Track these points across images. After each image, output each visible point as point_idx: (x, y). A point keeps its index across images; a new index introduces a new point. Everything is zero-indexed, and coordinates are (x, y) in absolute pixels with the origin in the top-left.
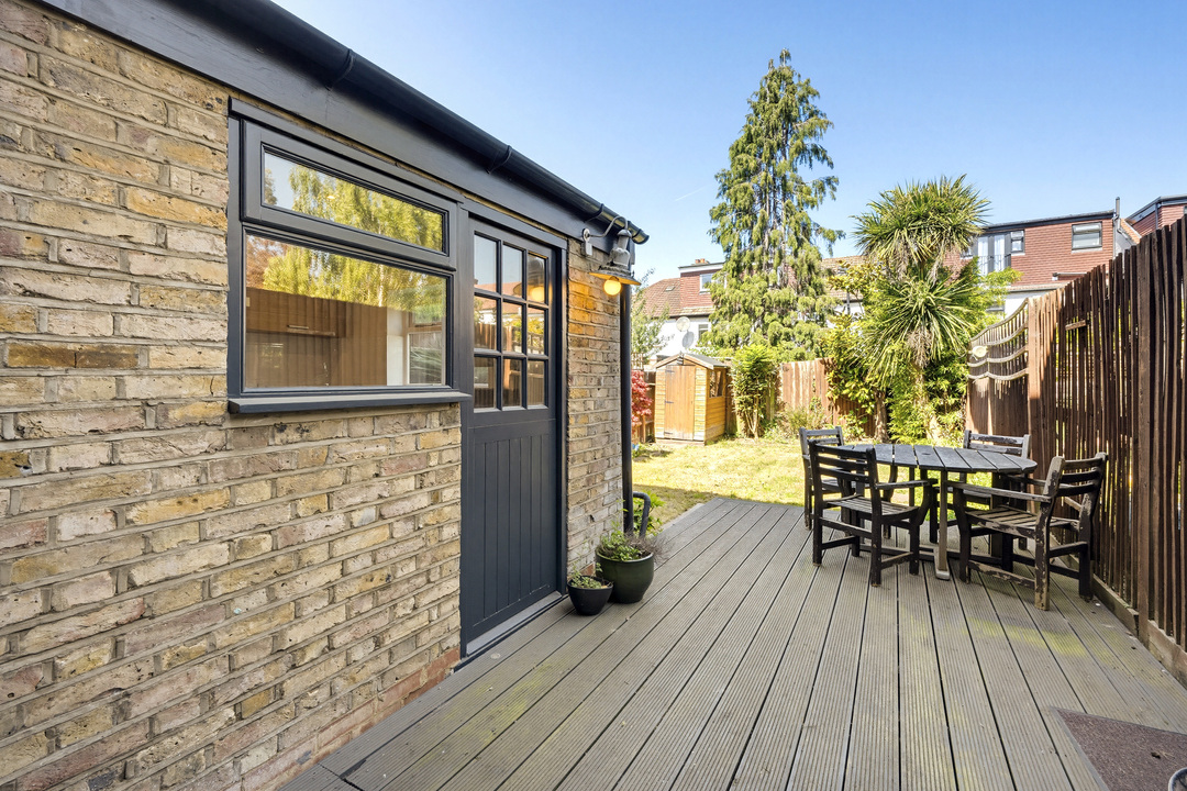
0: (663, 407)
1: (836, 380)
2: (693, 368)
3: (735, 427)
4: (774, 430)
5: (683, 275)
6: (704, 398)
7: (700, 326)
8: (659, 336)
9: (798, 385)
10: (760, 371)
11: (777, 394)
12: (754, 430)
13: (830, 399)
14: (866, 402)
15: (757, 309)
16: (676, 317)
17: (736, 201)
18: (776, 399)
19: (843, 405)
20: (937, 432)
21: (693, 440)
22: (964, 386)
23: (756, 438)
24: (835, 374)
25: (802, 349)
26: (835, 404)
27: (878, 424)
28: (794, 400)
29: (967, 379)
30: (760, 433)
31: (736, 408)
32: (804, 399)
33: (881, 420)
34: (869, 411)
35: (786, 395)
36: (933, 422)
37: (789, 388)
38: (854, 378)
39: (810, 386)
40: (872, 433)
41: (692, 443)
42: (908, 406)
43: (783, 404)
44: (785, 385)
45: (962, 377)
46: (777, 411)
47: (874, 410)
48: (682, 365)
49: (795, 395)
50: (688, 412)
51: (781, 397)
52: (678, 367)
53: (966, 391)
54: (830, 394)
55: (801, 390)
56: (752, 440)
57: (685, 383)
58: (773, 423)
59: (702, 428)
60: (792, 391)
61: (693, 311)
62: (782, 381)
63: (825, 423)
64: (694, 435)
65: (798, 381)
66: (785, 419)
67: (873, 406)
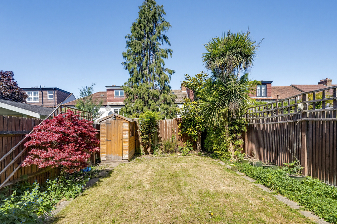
0: (105, 143)
1: (182, 127)
2: (121, 121)
3: (140, 150)
4: (157, 150)
5: (108, 90)
6: (128, 137)
7: (115, 110)
8: (99, 112)
9: (166, 130)
10: (152, 124)
11: (158, 134)
12: (149, 151)
13: (179, 135)
14: (194, 136)
15: (146, 97)
16: (105, 106)
17: (135, 49)
18: (157, 136)
19: (185, 138)
20: (232, 149)
21: (123, 160)
22: (245, 128)
23: (150, 154)
24: (182, 125)
25: (164, 115)
26: (181, 138)
27: (198, 145)
28: (165, 137)
29: (248, 125)
30: (152, 152)
31: (141, 141)
32: (169, 136)
33: (199, 143)
34: (195, 140)
35: (161, 134)
36: (231, 144)
37: (163, 131)
38: (191, 126)
39: (171, 130)
40: (195, 149)
41: (122, 161)
42: (223, 138)
43: (161, 138)
44: (161, 130)
45: (243, 125)
46: (158, 141)
47: (197, 140)
48: (116, 120)
49: (165, 134)
50: (119, 145)
51: (160, 136)
52: (113, 121)
53: (246, 130)
54: (179, 133)
55: (168, 132)
56: (149, 156)
57: (117, 130)
58: (157, 147)
59: (127, 153)
60: (164, 132)
61: (112, 103)
62: (160, 128)
63: (178, 146)
64: (123, 157)
65: (166, 127)
66: (162, 145)
67: (197, 138)
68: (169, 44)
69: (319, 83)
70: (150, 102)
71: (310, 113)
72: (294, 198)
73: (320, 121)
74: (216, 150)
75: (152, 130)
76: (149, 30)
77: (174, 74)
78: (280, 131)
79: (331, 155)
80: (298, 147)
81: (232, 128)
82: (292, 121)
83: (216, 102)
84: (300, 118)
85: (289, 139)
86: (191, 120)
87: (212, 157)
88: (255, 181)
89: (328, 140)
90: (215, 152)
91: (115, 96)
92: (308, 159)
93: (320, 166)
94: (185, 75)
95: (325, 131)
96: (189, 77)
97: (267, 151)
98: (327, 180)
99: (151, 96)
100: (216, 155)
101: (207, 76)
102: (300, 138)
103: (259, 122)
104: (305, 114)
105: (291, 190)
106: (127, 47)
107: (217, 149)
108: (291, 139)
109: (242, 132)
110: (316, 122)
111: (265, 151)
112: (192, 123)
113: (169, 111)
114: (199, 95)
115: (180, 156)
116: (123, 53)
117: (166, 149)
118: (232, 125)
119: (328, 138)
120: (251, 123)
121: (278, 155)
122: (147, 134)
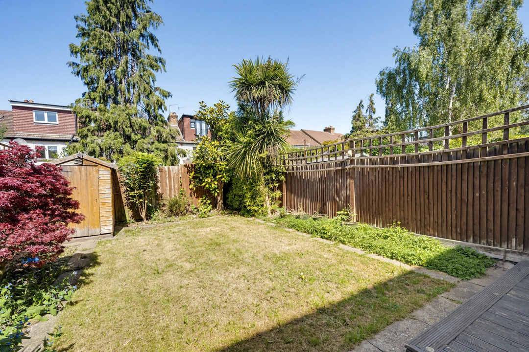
1: (195, 178)
2: (94, 168)
3: (124, 215)
4: (156, 214)
5: (14, 107)
9: (170, 182)
10: (148, 172)
11: (156, 188)
12: (143, 215)
13: (191, 189)
14: (215, 189)
18: (156, 192)
19: (199, 192)
20: (269, 203)
21: (101, 234)
22: (283, 177)
23: (145, 221)
24: (194, 174)
26: (194, 192)
27: (219, 201)
28: (168, 192)
29: (286, 173)
30: (148, 217)
31: (125, 201)
32: (174, 190)
33: (221, 199)
34: (216, 194)
35: (162, 189)
36: (267, 197)
37: (164, 184)
38: (209, 176)
39: (178, 182)
40: (214, 207)
41: (99, 238)
42: (259, 190)
43: (161, 194)
44: (162, 182)
45: (280, 173)
46: (158, 200)
47: (218, 194)
48: (82, 165)
49: (168, 188)
50: (92, 210)
51: (159, 191)
52: (76, 167)
53: (285, 179)
54: (191, 186)
55: (173, 185)
56: (144, 224)
57: (87, 183)
58: (156, 208)
59: (110, 223)
60: (166, 186)
61: (29, 135)
62: (159, 179)
63: (189, 205)
64: (102, 229)
65: (170, 178)
66: (164, 205)
67: (218, 192)
68: (159, 50)
69: (325, 130)
71: (358, 160)
72: (356, 245)
73: (367, 168)
74: (249, 206)
75: (149, 182)
76: (127, 19)
77: (170, 97)
78: (326, 178)
79: (377, 200)
80: (345, 194)
81: (268, 177)
82: (340, 168)
83: (251, 143)
84: (347, 165)
85: (336, 187)
86: (210, 167)
87: (243, 215)
88: (310, 235)
89: (374, 186)
90: (249, 208)
91: (35, 121)
92: (356, 205)
93: (368, 211)
94: (200, 103)
95: (372, 177)
96: (206, 106)
97: (312, 201)
98: (374, 223)
99: (136, 127)
100: (249, 212)
101: (228, 108)
102: (348, 186)
103: (302, 169)
104: (352, 162)
105: (351, 238)
106: (78, 36)
107: (252, 204)
108: (338, 186)
109: (279, 181)
110: (363, 169)
111: (308, 202)
112: (212, 171)
113: (169, 153)
114: (220, 133)
115: (196, 218)
116: (72, 46)
117: (171, 211)
118: (268, 173)
119: (374, 184)
120: (289, 171)
121: (324, 204)
122: (140, 189)
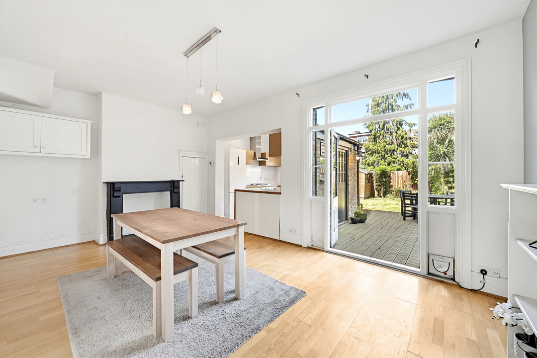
1: (412, 178)
3: (374, 194)
4: (389, 195)
6: (364, 184)
9: (398, 179)
10: (384, 175)
11: (390, 182)
12: (381, 195)
13: (410, 184)
15: (382, 152)
18: (389, 184)
19: (416, 186)
21: (361, 197)
23: (382, 197)
24: (412, 175)
25: (399, 167)
26: (412, 186)
30: (384, 196)
31: (375, 187)
32: (400, 184)
35: (394, 183)
37: (395, 180)
39: (403, 180)
43: (392, 186)
44: (393, 179)
46: (390, 188)
49: (397, 183)
51: (392, 184)
55: (399, 181)
56: (381, 199)
58: (389, 192)
65: (398, 177)
66: (393, 191)
68: (410, 99)
70: (386, 156)
81: (447, 179)
